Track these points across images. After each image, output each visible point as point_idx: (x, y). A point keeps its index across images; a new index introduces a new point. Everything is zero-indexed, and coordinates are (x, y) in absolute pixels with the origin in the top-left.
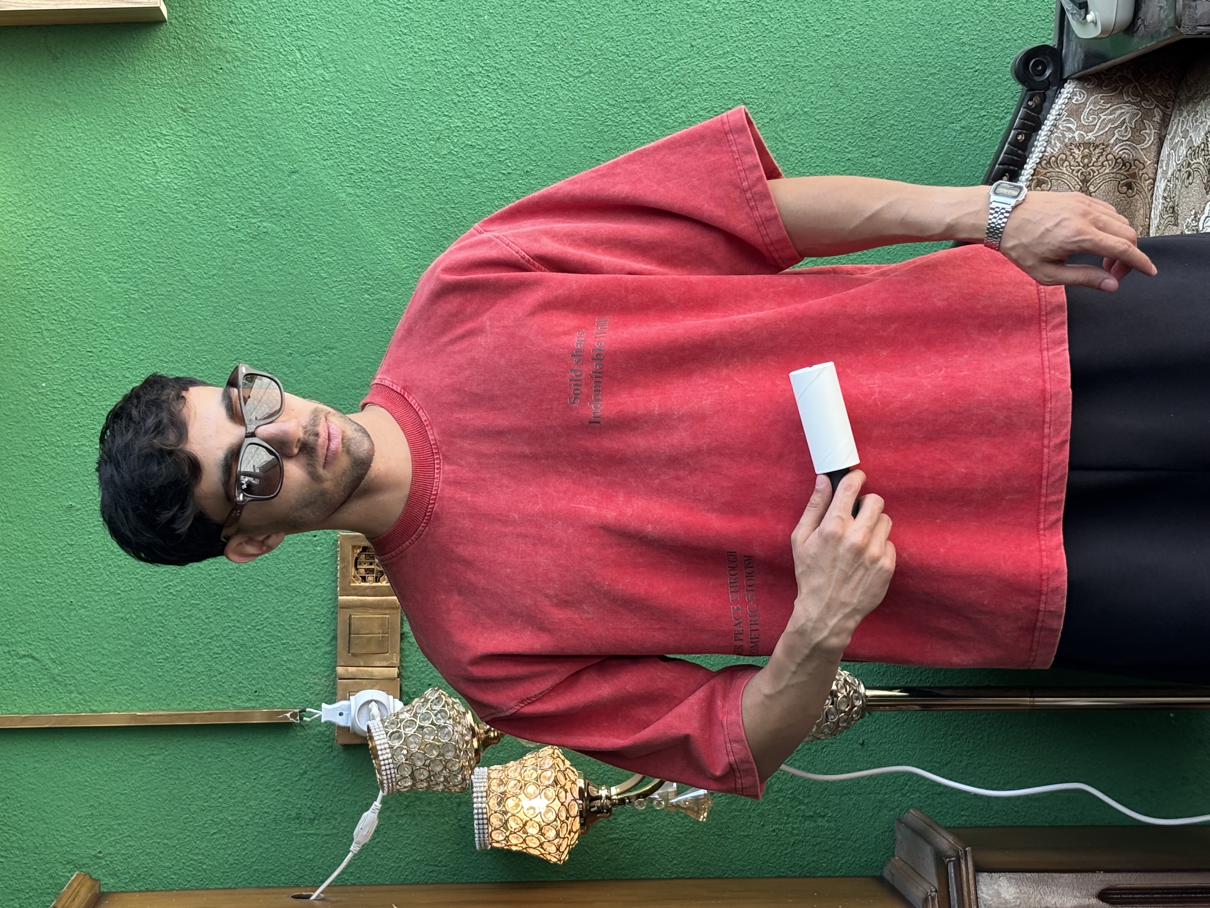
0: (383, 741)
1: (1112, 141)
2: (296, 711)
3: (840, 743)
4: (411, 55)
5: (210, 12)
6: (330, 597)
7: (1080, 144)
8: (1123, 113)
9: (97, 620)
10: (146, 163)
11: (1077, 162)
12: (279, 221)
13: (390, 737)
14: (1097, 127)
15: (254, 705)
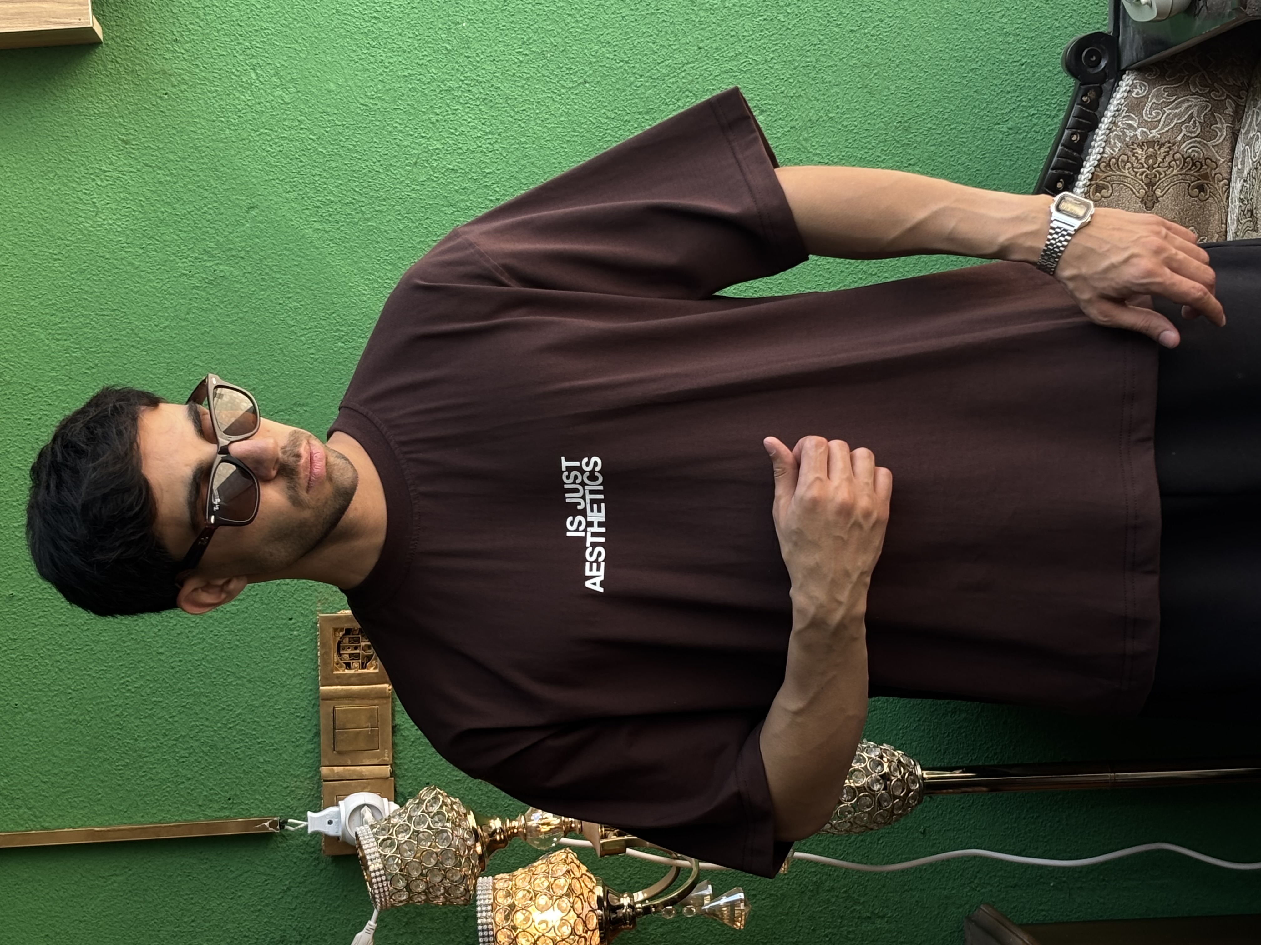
0: (373, 850)
1: (1179, 138)
2: (275, 819)
3: (898, 832)
4: (381, 70)
5: (151, 30)
6: (310, 688)
7: (1143, 143)
8: (1190, 106)
9: (45, 724)
10: (85, 204)
11: (1141, 163)
12: (237, 263)
13: (381, 845)
14: (1162, 123)
15: (227, 814)
